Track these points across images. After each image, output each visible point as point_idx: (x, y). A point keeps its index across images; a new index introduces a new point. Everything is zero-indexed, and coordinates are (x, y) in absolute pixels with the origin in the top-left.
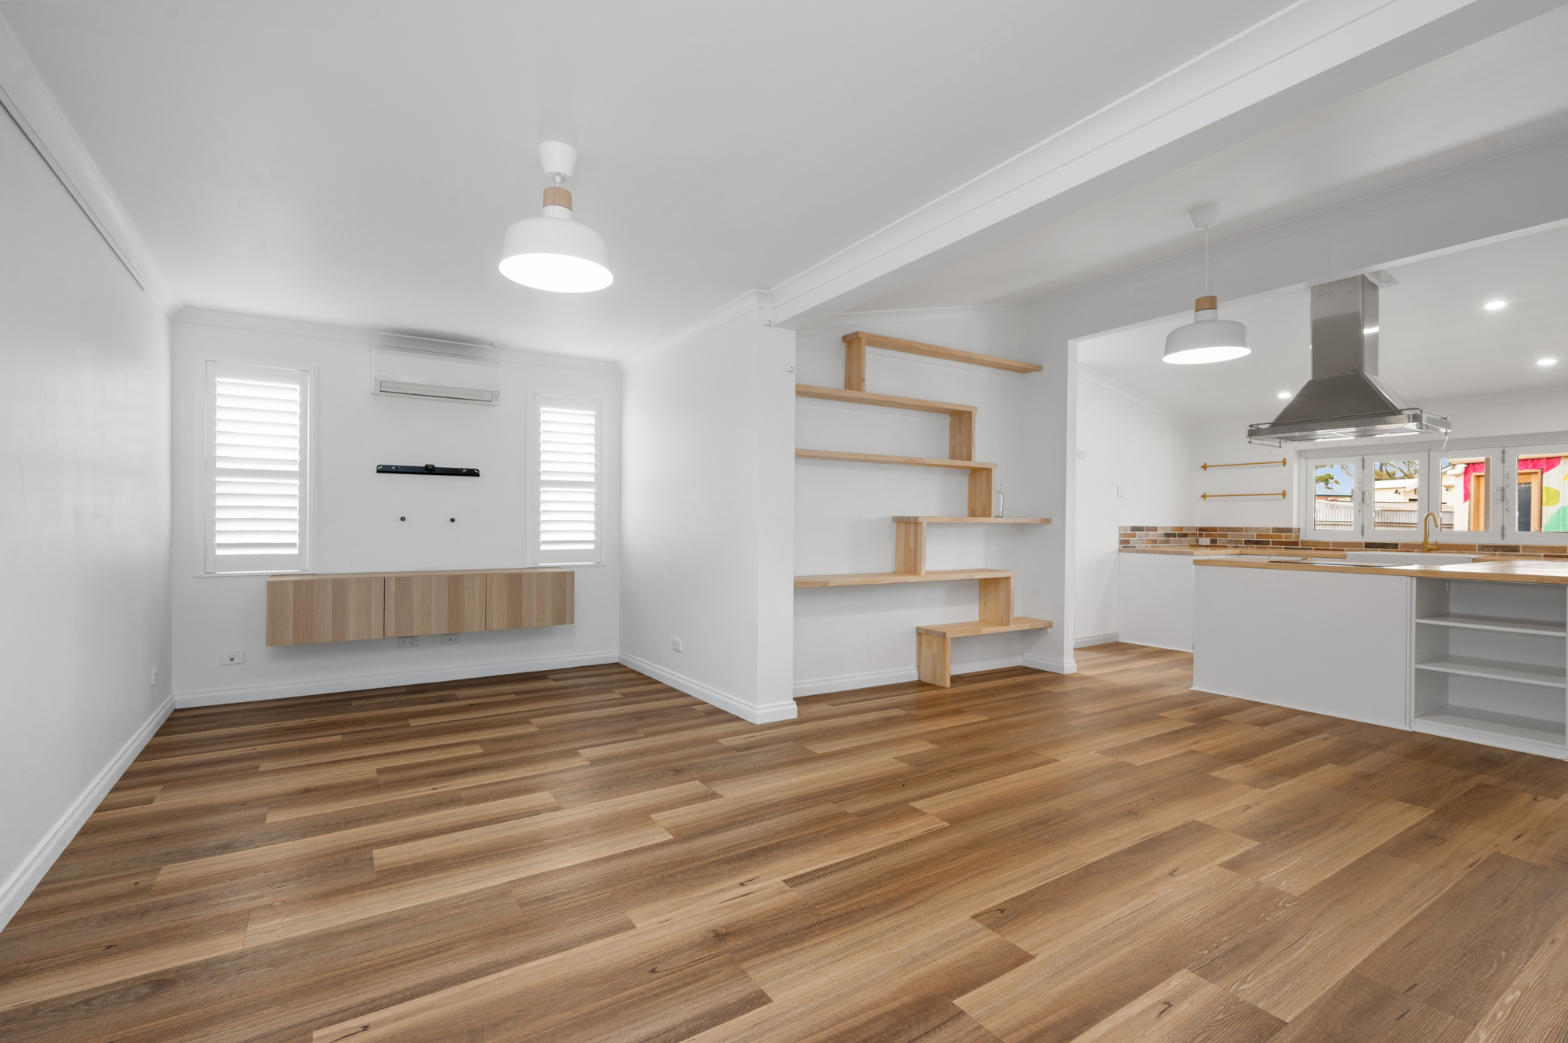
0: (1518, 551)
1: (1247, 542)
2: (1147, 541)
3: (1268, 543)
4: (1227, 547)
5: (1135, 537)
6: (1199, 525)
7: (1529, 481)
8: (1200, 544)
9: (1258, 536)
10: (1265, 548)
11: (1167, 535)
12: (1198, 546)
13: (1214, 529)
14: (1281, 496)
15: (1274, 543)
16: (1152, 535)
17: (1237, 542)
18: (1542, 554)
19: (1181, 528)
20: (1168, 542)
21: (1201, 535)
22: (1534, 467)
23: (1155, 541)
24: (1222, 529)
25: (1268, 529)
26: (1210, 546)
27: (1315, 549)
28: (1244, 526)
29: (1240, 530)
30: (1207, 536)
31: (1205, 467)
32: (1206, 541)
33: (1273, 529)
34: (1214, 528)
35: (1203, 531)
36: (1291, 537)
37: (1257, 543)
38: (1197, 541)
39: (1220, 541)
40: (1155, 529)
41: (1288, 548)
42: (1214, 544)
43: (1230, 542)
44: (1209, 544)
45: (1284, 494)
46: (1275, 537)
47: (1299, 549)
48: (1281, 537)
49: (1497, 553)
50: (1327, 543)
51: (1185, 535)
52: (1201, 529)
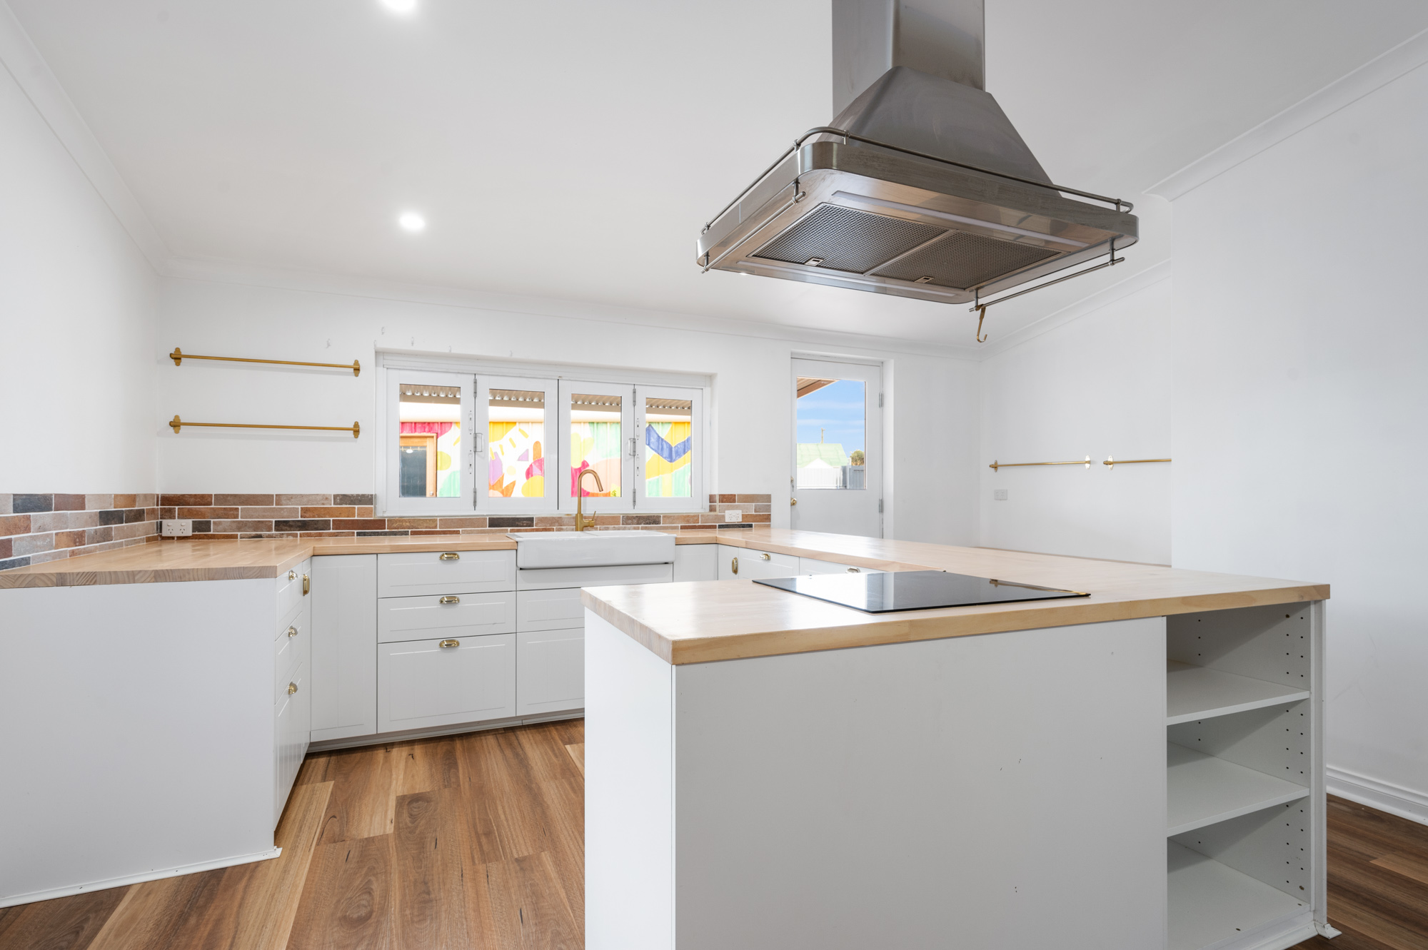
0: (659, 523)
1: (281, 525)
2: (62, 539)
3: (325, 525)
4: (236, 537)
5: (27, 530)
6: (161, 490)
7: (425, 445)
8: (164, 534)
9: (305, 511)
10: (320, 535)
11: (106, 517)
12: (160, 538)
13: (203, 499)
14: (351, 433)
15: (338, 525)
16: (74, 521)
17: (257, 525)
18: (679, 525)
19: (132, 499)
20: (106, 536)
21: (168, 514)
22: (429, 431)
23: (78, 538)
24: (222, 498)
25: (326, 498)
26: (193, 537)
27: (414, 533)
28: (274, 492)
29: (265, 499)
30: (183, 516)
31: (177, 357)
32: (182, 526)
33: (335, 496)
34: (203, 496)
35: (170, 504)
36: (370, 512)
37: (303, 525)
38: (160, 527)
39: (218, 525)
40: (77, 502)
41: (364, 534)
42: (202, 532)
43: (241, 527)
44: (190, 533)
45: (356, 431)
46: (340, 512)
47: (385, 534)
48: (351, 512)
49: (640, 526)
50: (432, 520)
51: (138, 516)
52: (168, 500)
